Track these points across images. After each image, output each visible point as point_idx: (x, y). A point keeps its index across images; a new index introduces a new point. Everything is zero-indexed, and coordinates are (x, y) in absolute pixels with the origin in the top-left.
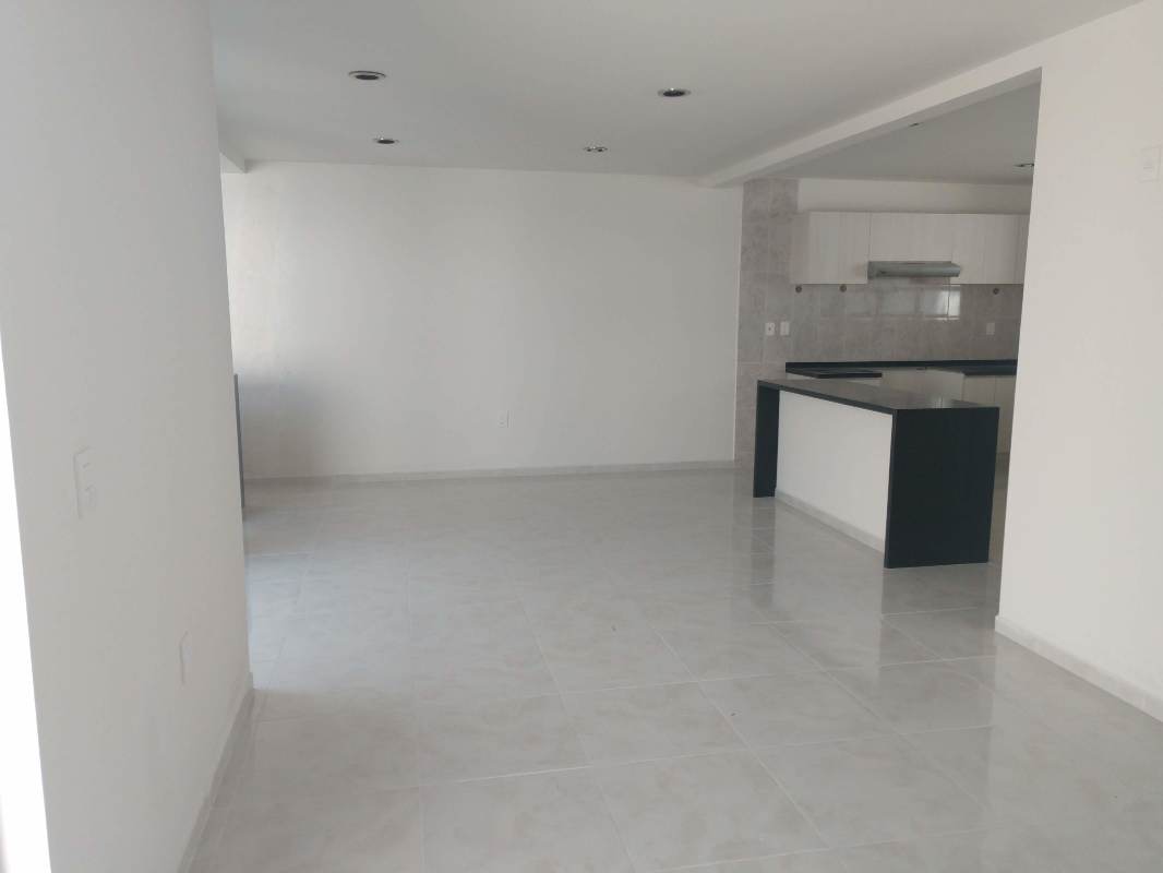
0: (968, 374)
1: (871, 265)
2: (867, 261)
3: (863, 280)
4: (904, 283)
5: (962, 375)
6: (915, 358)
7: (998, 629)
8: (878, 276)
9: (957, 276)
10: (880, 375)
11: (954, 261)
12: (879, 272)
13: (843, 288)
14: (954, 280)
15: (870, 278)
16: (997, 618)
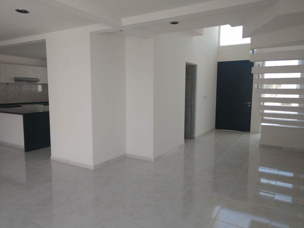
0: (44, 105)
1: (15, 78)
2: (14, 77)
3: (14, 82)
4: (26, 83)
5: (43, 106)
6: (30, 102)
7: (51, 159)
8: (17, 81)
9: (39, 81)
10: (21, 106)
11: (38, 78)
12: (18, 80)
13: (8, 84)
14: (38, 83)
15: (15, 81)
16: (51, 156)
